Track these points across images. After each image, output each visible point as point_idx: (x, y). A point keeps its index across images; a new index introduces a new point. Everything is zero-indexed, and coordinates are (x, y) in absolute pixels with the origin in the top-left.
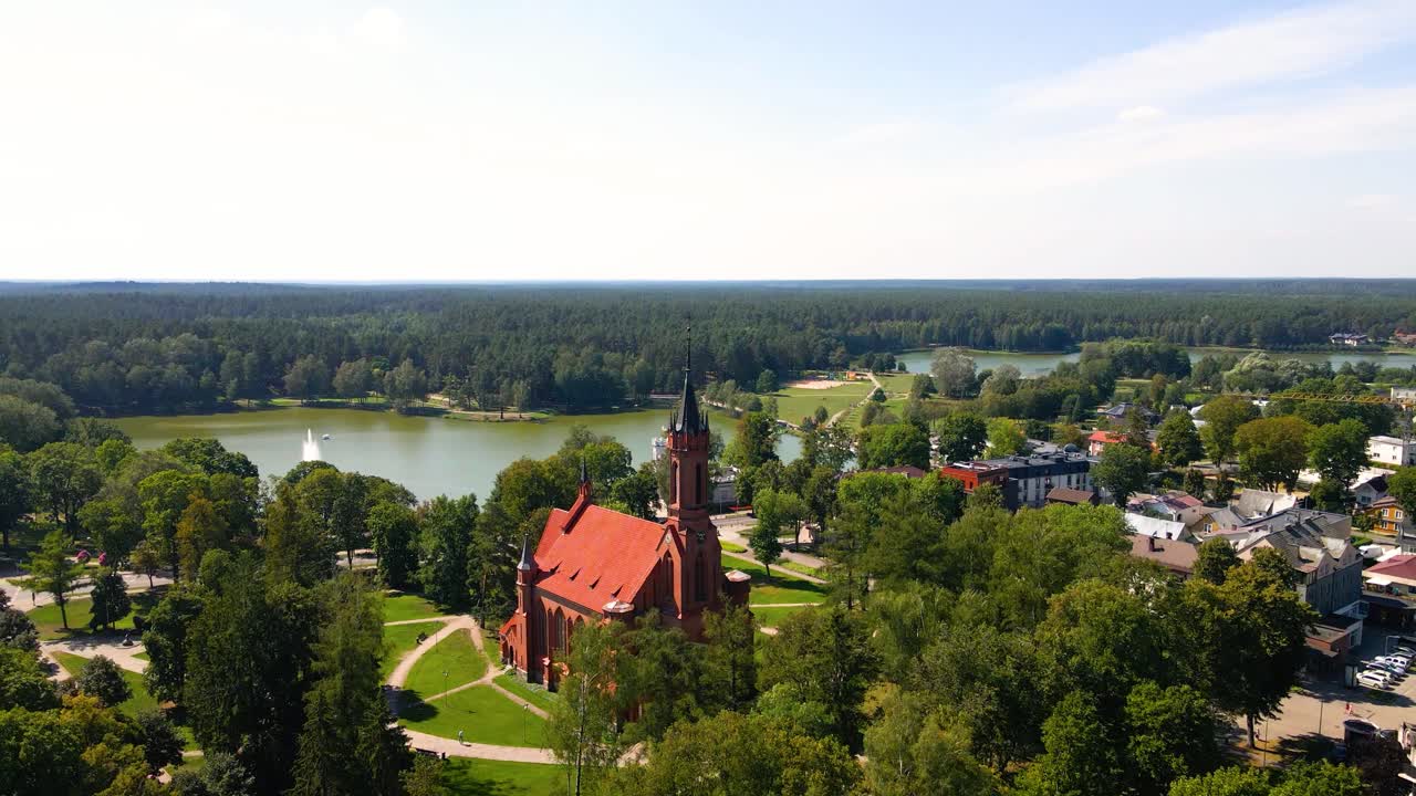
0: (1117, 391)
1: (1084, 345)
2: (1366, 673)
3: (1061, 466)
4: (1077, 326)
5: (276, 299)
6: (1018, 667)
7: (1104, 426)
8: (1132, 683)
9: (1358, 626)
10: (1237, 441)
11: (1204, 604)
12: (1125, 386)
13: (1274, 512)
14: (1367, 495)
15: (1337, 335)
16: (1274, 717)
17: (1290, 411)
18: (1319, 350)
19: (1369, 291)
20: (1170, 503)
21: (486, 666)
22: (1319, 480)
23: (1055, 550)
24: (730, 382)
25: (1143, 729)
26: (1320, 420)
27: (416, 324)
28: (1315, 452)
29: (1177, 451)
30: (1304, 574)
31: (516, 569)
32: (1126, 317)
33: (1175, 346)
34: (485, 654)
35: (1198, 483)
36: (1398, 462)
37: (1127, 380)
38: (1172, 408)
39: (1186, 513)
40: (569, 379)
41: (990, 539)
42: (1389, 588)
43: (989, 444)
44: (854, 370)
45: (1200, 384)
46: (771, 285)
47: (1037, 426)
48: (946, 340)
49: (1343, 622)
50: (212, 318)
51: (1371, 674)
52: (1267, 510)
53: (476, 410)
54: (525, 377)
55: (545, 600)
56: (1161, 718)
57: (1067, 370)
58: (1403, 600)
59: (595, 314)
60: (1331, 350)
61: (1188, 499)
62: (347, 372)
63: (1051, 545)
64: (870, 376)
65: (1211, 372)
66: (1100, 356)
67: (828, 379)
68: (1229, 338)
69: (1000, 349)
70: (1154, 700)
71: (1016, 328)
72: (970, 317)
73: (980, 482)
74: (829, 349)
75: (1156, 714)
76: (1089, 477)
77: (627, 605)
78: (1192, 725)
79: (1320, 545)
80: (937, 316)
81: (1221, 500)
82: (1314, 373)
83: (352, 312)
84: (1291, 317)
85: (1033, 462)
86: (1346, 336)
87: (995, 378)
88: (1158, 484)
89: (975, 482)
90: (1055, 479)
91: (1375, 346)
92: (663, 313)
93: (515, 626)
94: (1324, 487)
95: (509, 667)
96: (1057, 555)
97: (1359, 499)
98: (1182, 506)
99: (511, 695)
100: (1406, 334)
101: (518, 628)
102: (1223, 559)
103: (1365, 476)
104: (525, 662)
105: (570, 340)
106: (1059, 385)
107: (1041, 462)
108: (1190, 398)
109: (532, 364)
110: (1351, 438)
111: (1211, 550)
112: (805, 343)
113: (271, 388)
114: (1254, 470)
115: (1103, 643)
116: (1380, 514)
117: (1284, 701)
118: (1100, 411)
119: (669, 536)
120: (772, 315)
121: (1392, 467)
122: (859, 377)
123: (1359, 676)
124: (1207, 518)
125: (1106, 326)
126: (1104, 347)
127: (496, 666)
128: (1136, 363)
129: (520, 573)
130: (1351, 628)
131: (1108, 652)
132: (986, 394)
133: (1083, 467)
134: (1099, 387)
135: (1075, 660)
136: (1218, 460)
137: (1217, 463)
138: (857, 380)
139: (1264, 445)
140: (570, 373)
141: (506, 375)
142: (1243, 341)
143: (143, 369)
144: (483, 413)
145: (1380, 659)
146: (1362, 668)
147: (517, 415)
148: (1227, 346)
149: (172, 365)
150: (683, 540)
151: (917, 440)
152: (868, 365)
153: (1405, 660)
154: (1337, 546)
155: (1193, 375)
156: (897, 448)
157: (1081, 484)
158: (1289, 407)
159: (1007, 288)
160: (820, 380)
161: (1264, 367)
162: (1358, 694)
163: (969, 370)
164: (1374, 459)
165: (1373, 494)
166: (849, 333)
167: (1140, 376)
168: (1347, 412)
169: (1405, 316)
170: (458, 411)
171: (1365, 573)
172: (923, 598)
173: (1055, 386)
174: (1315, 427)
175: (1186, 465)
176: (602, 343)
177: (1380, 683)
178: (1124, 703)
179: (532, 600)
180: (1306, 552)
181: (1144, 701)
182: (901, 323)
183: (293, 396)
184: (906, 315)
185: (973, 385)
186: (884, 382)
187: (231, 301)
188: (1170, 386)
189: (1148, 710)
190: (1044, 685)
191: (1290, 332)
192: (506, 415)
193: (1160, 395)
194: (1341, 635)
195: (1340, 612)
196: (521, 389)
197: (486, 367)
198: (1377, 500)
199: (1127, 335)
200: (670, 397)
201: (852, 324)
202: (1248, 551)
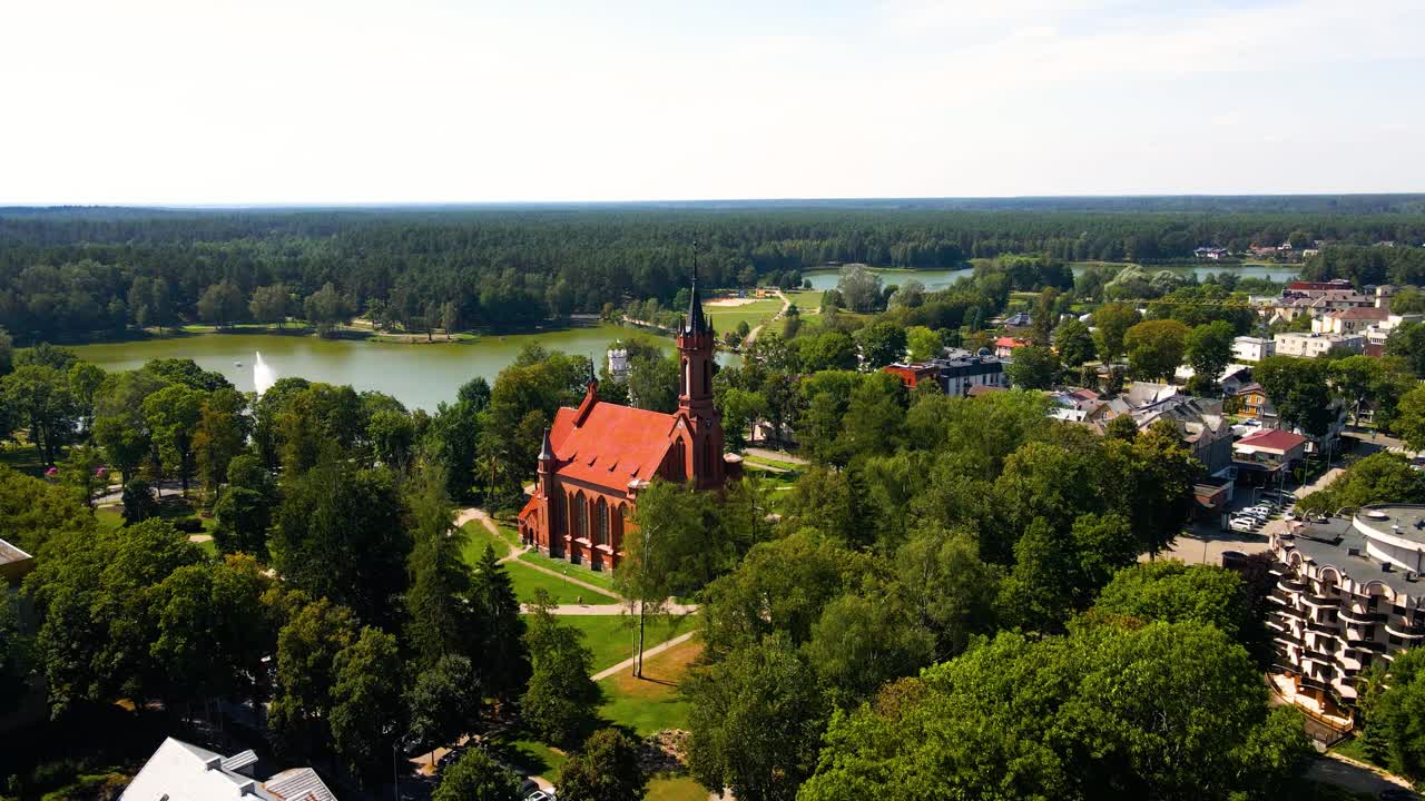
0: (1010, 303)
1: (973, 261)
2: (1237, 520)
3: (978, 368)
4: (967, 244)
5: (155, 223)
6: (993, 504)
7: (1007, 334)
8: (1075, 515)
9: (1229, 485)
10: (1126, 341)
11: (1124, 458)
12: (1017, 298)
13: (1159, 400)
14: (1232, 386)
15: (1200, 249)
16: (1171, 550)
17: (1167, 316)
18: (1185, 262)
19: (1228, 209)
20: (1073, 396)
21: (507, 547)
22: (1193, 374)
23: (1001, 425)
24: (652, 301)
25: (1086, 547)
26: (1193, 323)
27: (314, 250)
28: (1189, 351)
29: (1072, 353)
30: (1189, 444)
31: (537, 460)
32: (1012, 233)
33: (1059, 261)
34: (504, 539)
35: (1093, 379)
36: (1257, 359)
37: (1017, 293)
38: (1062, 317)
39: (1084, 404)
40: (493, 300)
41: (944, 420)
42: (1253, 456)
43: (909, 352)
44: (761, 288)
45: (1082, 295)
46: (660, 205)
47: (949, 334)
48: (846, 258)
49: (1219, 482)
50: (88, 244)
51: (1241, 520)
52: (1153, 398)
53: (402, 332)
54: (450, 299)
55: (565, 485)
56: (1099, 538)
57: (965, 283)
58: (1265, 465)
59: (503, 237)
60: (1195, 263)
61: (1086, 393)
62: (260, 297)
63: (997, 421)
64: (778, 293)
65: (1093, 285)
66: (992, 271)
67: (739, 297)
68: (1104, 254)
69: (896, 266)
70: (1093, 526)
71: (911, 244)
72: (867, 234)
73: (918, 380)
74: (738, 268)
75: (1095, 535)
76: (1001, 376)
77: (648, 483)
78: (1121, 542)
79: (1201, 420)
80: (835, 235)
81: (1112, 394)
82: (1183, 283)
83: (240, 237)
84: (1161, 232)
85: (953, 364)
86: (1209, 250)
87: (901, 292)
88: (1059, 382)
89: (914, 379)
90: (972, 379)
91: (1234, 259)
92: (570, 234)
93: (535, 511)
94: (1197, 380)
95: (529, 546)
96: (1002, 429)
97: (1226, 390)
98: (1081, 398)
99: (539, 568)
100: (1261, 247)
101: (540, 512)
102: (1127, 431)
103: (1231, 369)
104: (547, 540)
105: (485, 262)
106: (958, 297)
107: (960, 364)
108: (1075, 308)
109: (457, 286)
110: (1219, 337)
111: (1118, 424)
112: (715, 262)
113: (180, 315)
114: (1141, 366)
115: (1052, 487)
116: (1244, 400)
117: (1178, 539)
118: (997, 321)
119: (681, 423)
120: (676, 235)
121: (1252, 363)
122: (768, 295)
123: (1231, 522)
124: (1104, 408)
125: (993, 242)
126: (996, 263)
127: (517, 546)
128: (1023, 277)
129: (541, 463)
130: (1224, 487)
131: (1056, 493)
132: (894, 307)
133: (996, 367)
134: (996, 300)
135: (1034, 499)
136: (1106, 361)
137: (1106, 364)
138: (766, 298)
139: (1150, 344)
140: (494, 295)
141: (430, 298)
142: (1117, 256)
143: (46, 297)
144: (411, 336)
145: (1247, 510)
146: (1234, 517)
147: (445, 337)
148: (1105, 260)
149: (75, 293)
150: (694, 426)
151: (847, 347)
152: (776, 283)
153: (1267, 509)
154: (1214, 421)
155: (1076, 287)
156: (829, 355)
157: (994, 382)
158: (1165, 312)
159: (895, 207)
160: (732, 298)
161: (1140, 278)
162: (1230, 535)
163: (875, 286)
164: (1237, 356)
165: (1237, 385)
166: (753, 252)
167: (1029, 290)
168: (1212, 316)
169: (1259, 230)
170: (383, 334)
171: (1235, 445)
172: (909, 459)
173: (957, 298)
174: (1189, 329)
175: (1081, 364)
176: (521, 266)
177: (1248, 527)
178: (1071, 529)
179: (553, 485)
180: (1190, 426)
181: (1086, 527)
182: (801, 242)
183: (207, 322)
184: (805, 234)
185: (880, 301)
186: (793, 299)
187: (106, 226)
188: (1058, 298)
189: (1089, 533)
190: (1014, 517)
191: (1160, 245)
192: (434, 337)
193: (1050, 305)
194: (1217, 491)
195: (1216, 475)
196: (447, 310)
197: (408, 290)
198: (1239, 389)
199: (1016, 251)
200: (592, 316)
201: (755, 244)
202: (1145, 427)
